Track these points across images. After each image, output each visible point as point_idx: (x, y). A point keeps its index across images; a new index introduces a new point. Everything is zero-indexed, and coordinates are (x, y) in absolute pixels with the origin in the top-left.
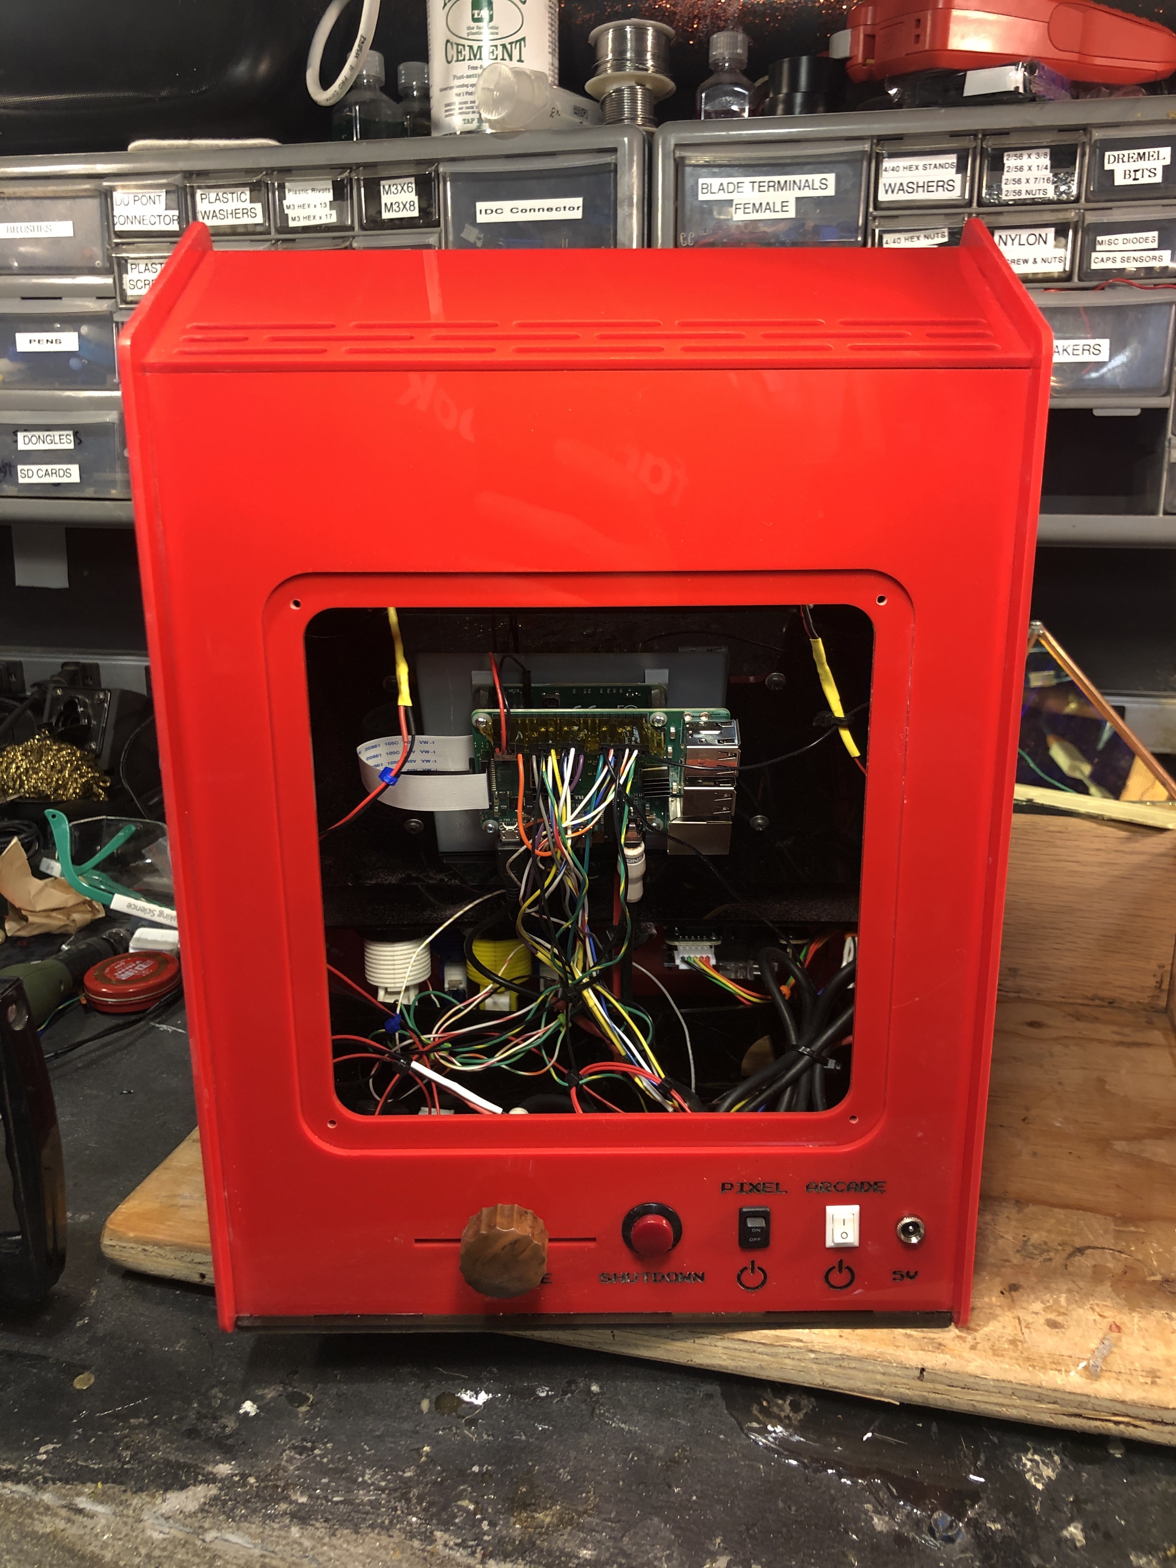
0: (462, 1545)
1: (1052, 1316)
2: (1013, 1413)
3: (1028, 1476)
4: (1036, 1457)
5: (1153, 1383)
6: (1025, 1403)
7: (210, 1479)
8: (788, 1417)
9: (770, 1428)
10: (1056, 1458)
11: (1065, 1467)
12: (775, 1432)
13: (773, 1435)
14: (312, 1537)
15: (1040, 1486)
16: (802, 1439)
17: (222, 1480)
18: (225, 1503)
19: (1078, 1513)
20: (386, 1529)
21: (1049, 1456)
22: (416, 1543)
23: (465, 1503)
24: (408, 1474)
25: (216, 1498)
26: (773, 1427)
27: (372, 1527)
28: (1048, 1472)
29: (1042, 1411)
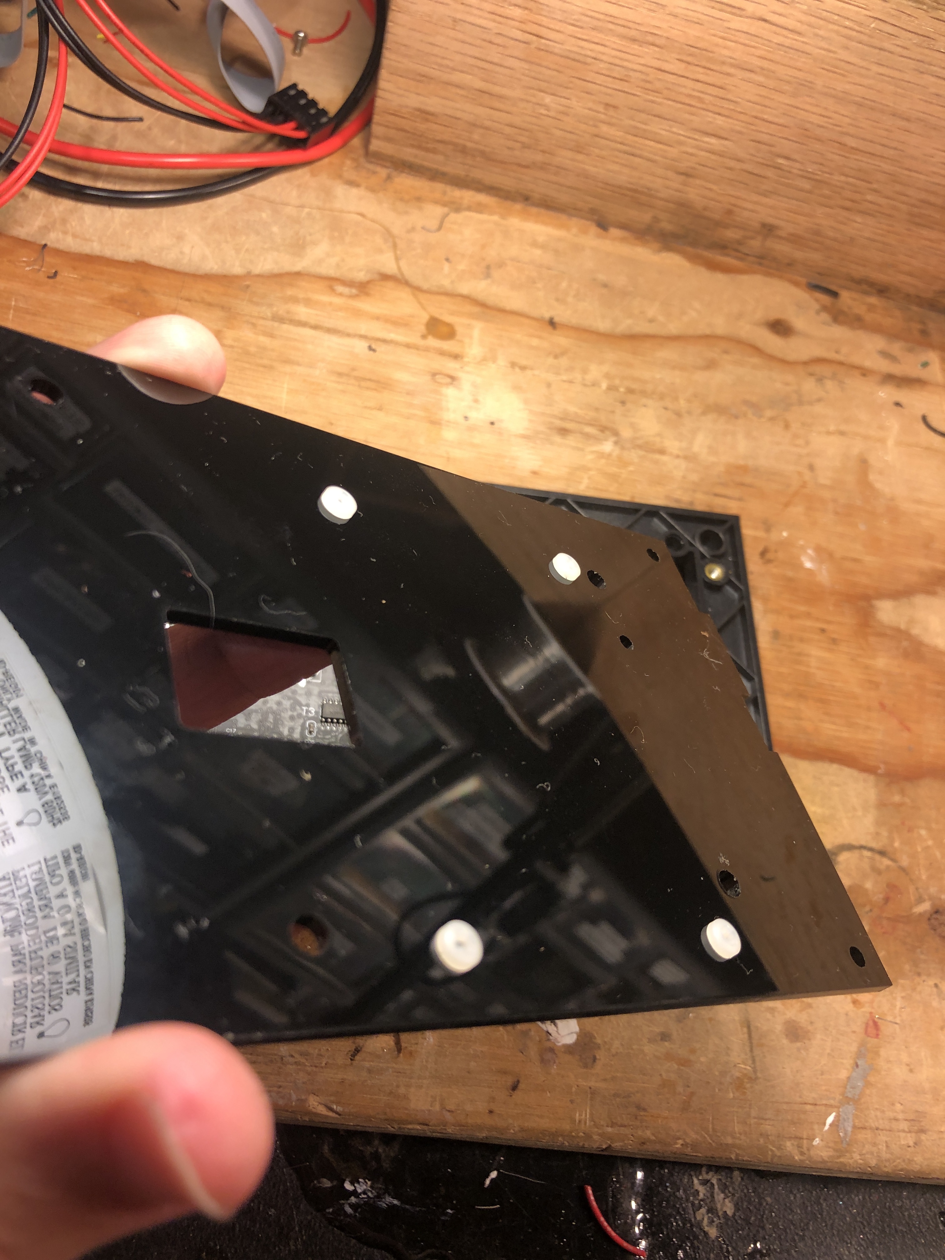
8: (376, 1156)
9: (348, 1186)
12: (355, 1193)
13: (353, 1199)
16: (396, 1202)
26: (352, 1183)
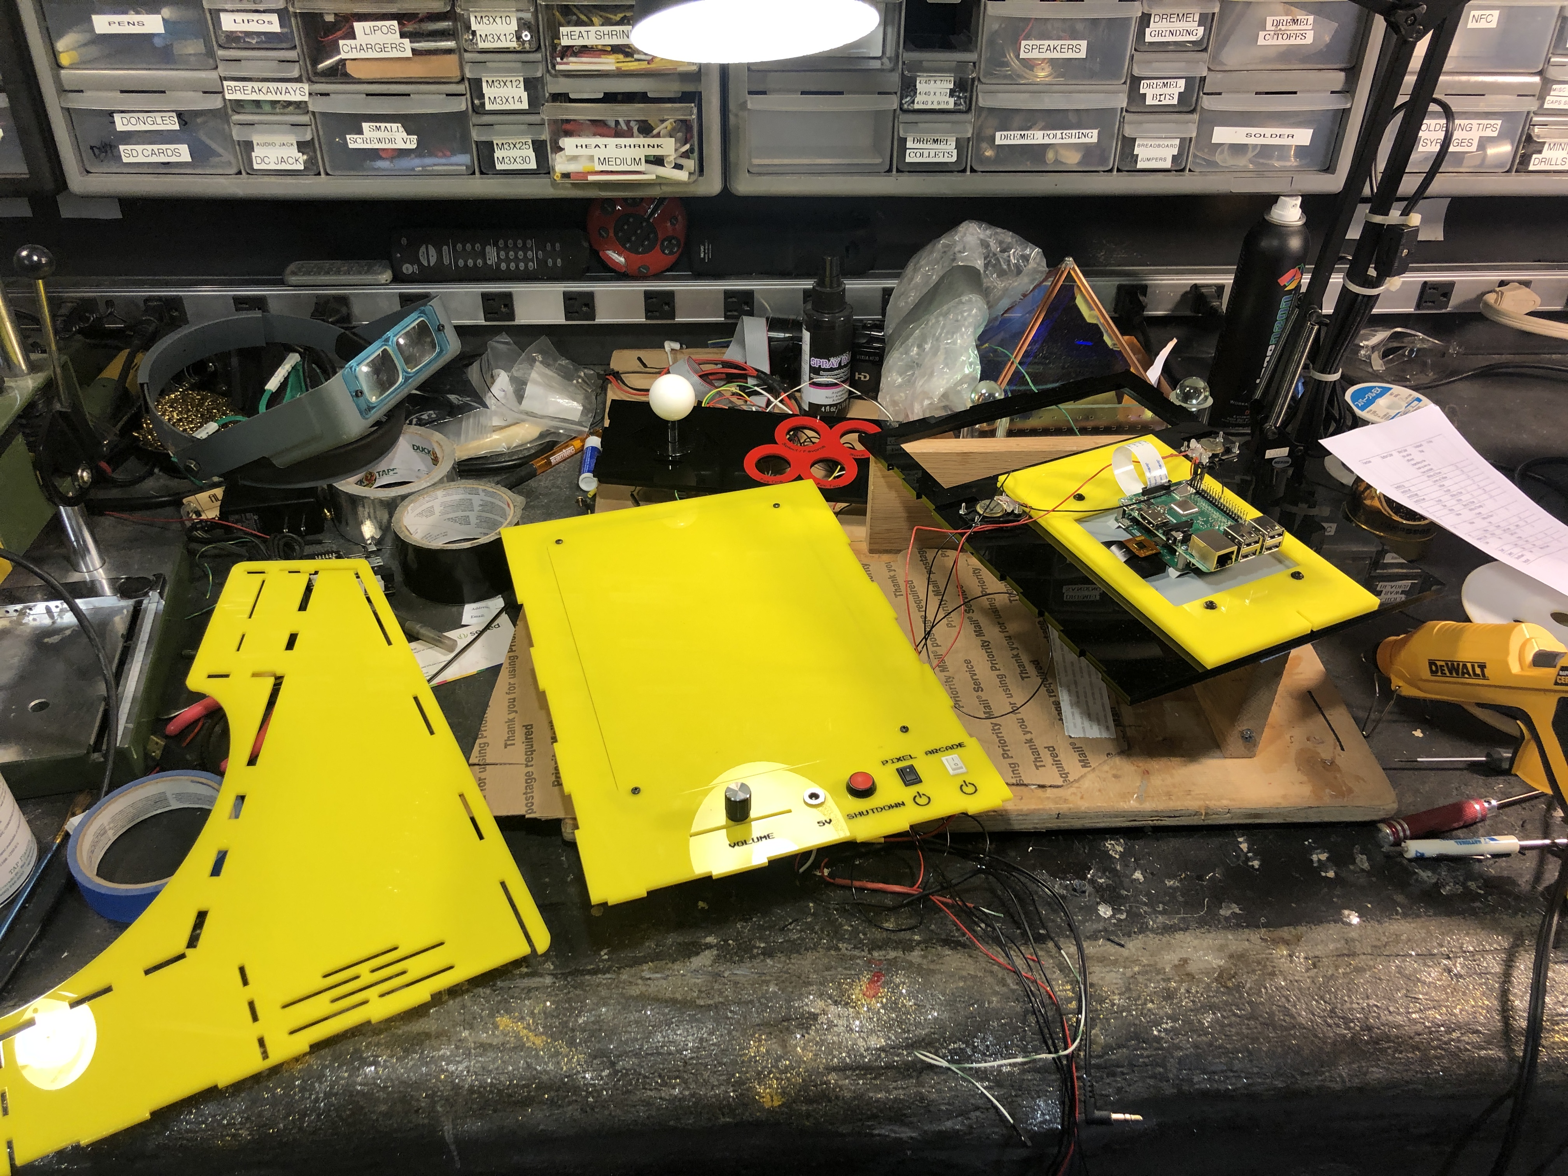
0: (855, 947)
1: (1114, 772)
2: (1102, 825)
3: (1110, 852)
4: (1112, 842)
5: (1170, 799)
6: (1109, 819)
7: (709, 947)
10: (1122, 841)
11: (1126, 844)
14: (779, 962)
15: (1117, 857)
17: (715, 946)
18: (725, 957)
19: (1137, 866)
20: (815, 948)
21: (1118, 840)
22: (833, 952)
23: (846, 927)
24: (809, 920)
25: (718, 955)
27: (807, 949)
28: (1120, 849)
29: (1118, 822)
